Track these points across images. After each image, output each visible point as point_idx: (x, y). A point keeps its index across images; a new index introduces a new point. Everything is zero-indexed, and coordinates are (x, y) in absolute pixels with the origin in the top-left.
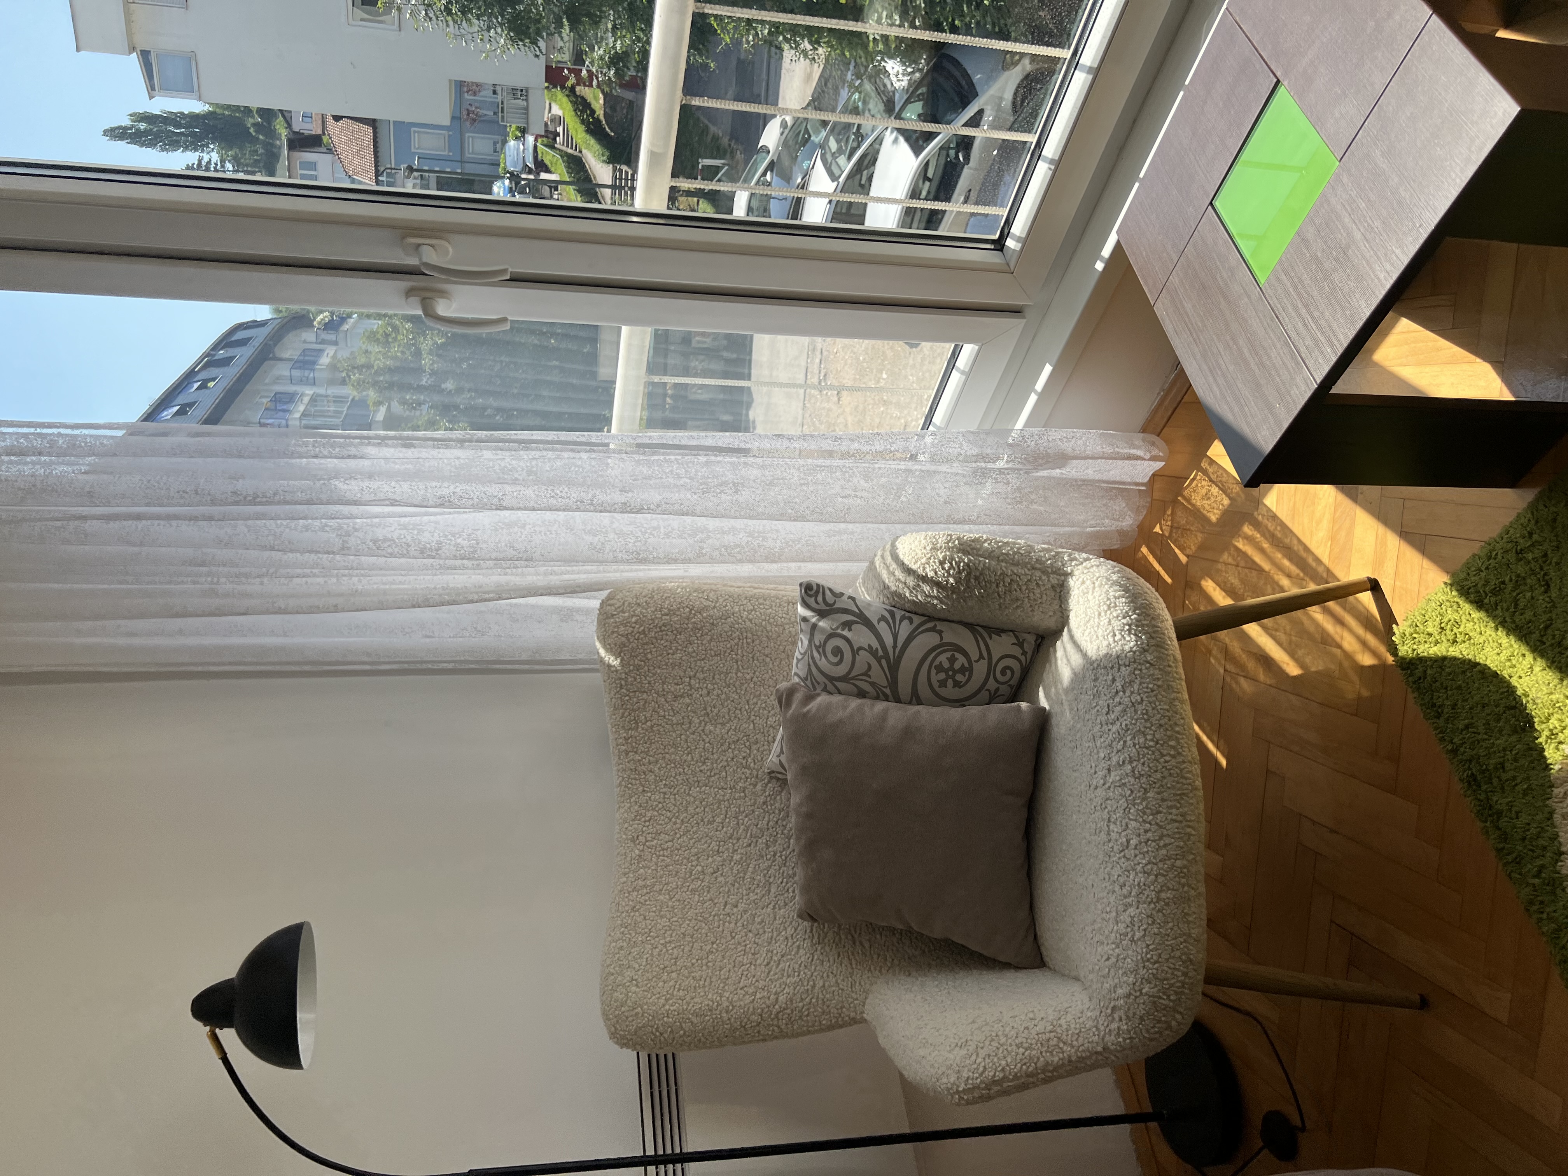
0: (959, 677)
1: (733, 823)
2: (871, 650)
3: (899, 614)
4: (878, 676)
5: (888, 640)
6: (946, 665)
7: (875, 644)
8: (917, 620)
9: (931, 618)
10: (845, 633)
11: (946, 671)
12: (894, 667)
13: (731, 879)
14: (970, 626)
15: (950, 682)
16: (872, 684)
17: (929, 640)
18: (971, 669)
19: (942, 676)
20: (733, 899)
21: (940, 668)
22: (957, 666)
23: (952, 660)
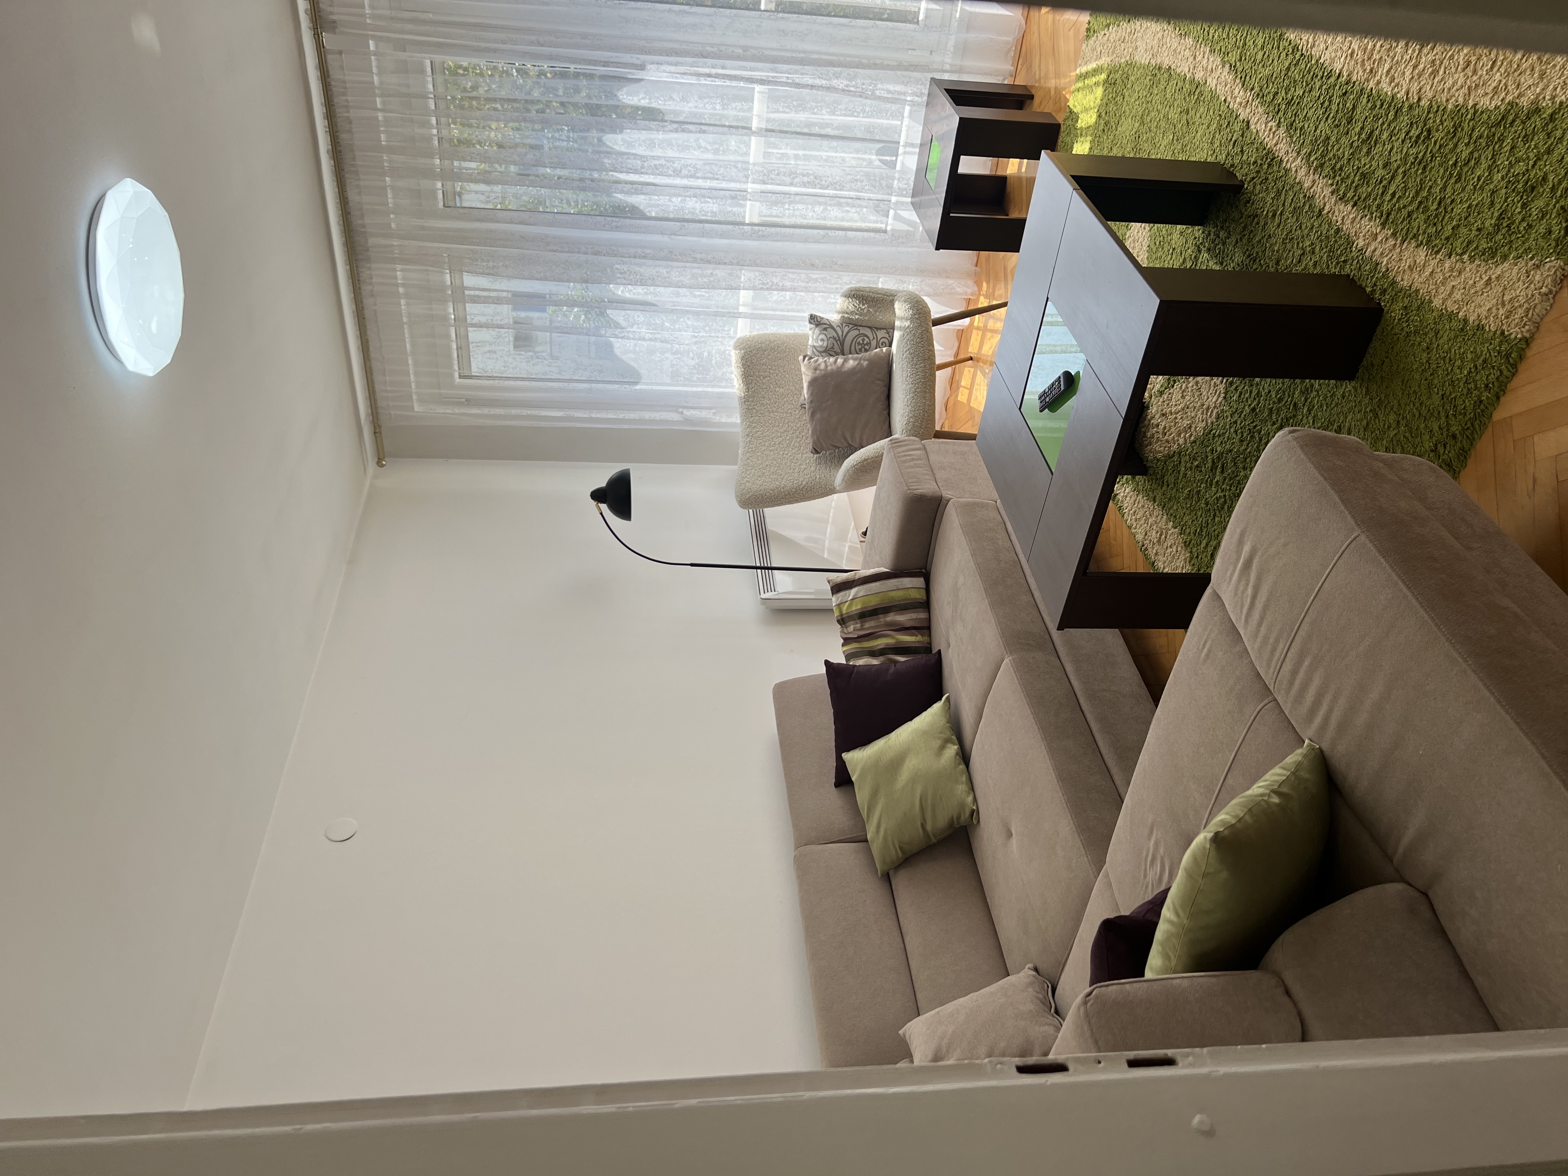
0: (866, 347)
1: (787, 425)
2: (834, 338)
3: (844, 325)
4: (837, 349)
5: (840, 333)
6: (861, 342)
7: (835, 336)
8: (851, 326)
9: (856, 326)
10: (825, 332)
11: (861, 345)
12: (842, 344)
13: (785, 446)
14: (870, 328)
15: (863, 349)
16: (835, 352)
17: (856, 332)
18: (870, 343)
19: (860, 346)
20: (786, 452)
21: (859, 344)
22: (865, 342)
23: (863, 340)
